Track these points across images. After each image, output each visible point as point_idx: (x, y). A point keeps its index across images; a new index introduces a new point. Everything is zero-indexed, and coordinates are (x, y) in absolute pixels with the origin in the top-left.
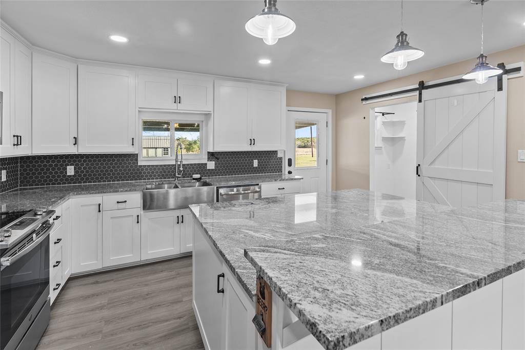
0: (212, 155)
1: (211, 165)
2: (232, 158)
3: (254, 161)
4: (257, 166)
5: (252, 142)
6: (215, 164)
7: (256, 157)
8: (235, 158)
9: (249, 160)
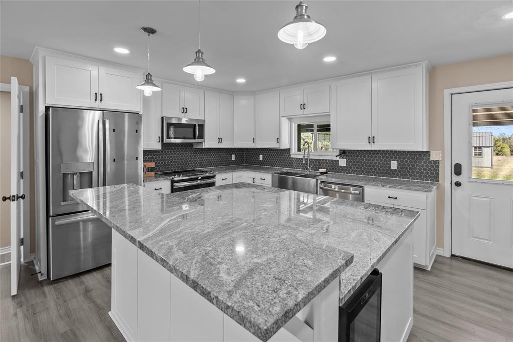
0: (343, 153)
1: (343, 162)
2: (365, 157)
3: (392, 162)
4: (396, 168)
5: (371, 140)
6: (347, 162)
7: (395, 158)
8: (368, 157)
9: (385, 161)
